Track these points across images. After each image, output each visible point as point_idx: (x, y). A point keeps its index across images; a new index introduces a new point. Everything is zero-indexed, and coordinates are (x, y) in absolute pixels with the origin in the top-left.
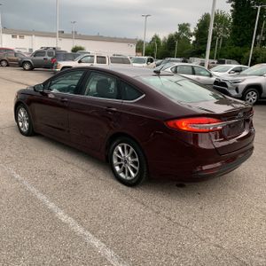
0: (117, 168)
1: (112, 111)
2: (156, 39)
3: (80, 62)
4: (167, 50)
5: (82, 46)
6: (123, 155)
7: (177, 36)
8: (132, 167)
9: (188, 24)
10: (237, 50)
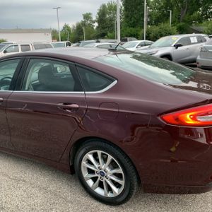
0: (90, 183)
1: (70, 109)
2: (66, 27)
3: (5, 52)
4: (77, 36)
5: (4, 39)
6: (97, 165)
7: (83, 24)
8: (113, 181)
9: (90, 14)
10: (131, 31)
